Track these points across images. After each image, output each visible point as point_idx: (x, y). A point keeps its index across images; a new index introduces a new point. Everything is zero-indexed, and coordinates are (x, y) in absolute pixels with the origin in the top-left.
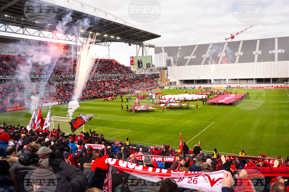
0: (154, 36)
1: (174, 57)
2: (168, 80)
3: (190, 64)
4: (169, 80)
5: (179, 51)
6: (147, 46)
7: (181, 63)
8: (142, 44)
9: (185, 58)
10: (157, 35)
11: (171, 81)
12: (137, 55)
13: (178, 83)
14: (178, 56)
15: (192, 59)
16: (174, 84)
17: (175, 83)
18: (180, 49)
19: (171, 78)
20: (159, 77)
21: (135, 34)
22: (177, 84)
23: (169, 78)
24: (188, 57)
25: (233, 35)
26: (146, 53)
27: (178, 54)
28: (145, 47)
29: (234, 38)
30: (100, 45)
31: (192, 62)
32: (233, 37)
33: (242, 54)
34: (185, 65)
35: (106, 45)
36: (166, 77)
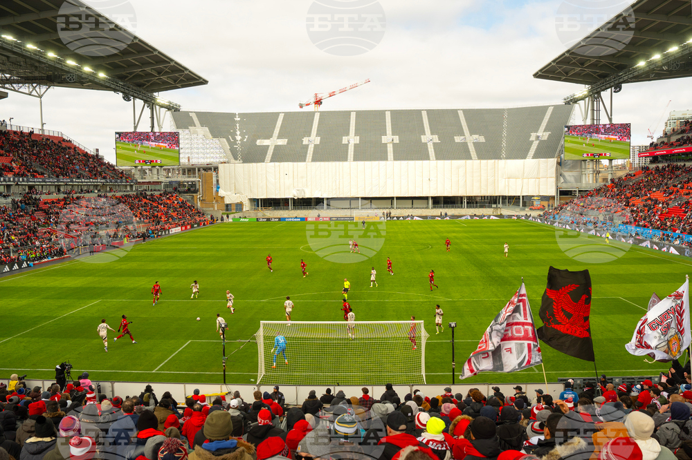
0: (192, 80)
1: (228, 140)
2: (219, 200)
3: (275, 159)
4: (222, 198)
5: (238, 125)
6: (162, 106)
7: (252, 155)
8: (154, 99)
9: (259, 142)
10: (200, 78)
11: (227, 201)
12: (135, 128)
13: (247, 206)
14: (238, 138)
15: (277, 148)
16: (237, 209)
17: (239, 206)
18: (239, 119)
19: (229, 193)
20: (196, 191)
21: (148, 69)
22: (244, 210)
23: (222, 193)
24: (266, 142)
25: (319, 96)
26: (159, 126)
27: (238, 133)
28: (157, 107)
29: (321, 103)
30: (15, 90)
31: (280, 155)
32: (318, 102)
33: (397, 139)
34: (263, 162)
35: (34, 93)
36: (214, 189)
